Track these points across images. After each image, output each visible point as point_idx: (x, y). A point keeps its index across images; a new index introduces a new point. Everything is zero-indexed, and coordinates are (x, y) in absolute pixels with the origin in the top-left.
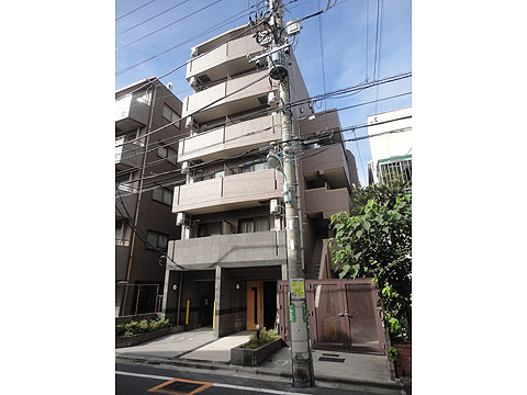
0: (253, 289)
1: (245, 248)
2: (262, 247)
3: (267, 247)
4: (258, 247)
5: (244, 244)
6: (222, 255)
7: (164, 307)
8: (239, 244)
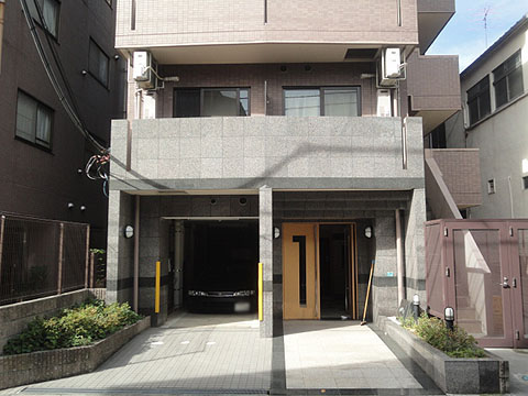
0: (295, 239)
1: (330, 149)
2: (371, 150)
3: (383, 150)
4: (361, 150)
5: (326, 140)
6: (273, 163)
7: (112, 270)
8: (315, 141)
